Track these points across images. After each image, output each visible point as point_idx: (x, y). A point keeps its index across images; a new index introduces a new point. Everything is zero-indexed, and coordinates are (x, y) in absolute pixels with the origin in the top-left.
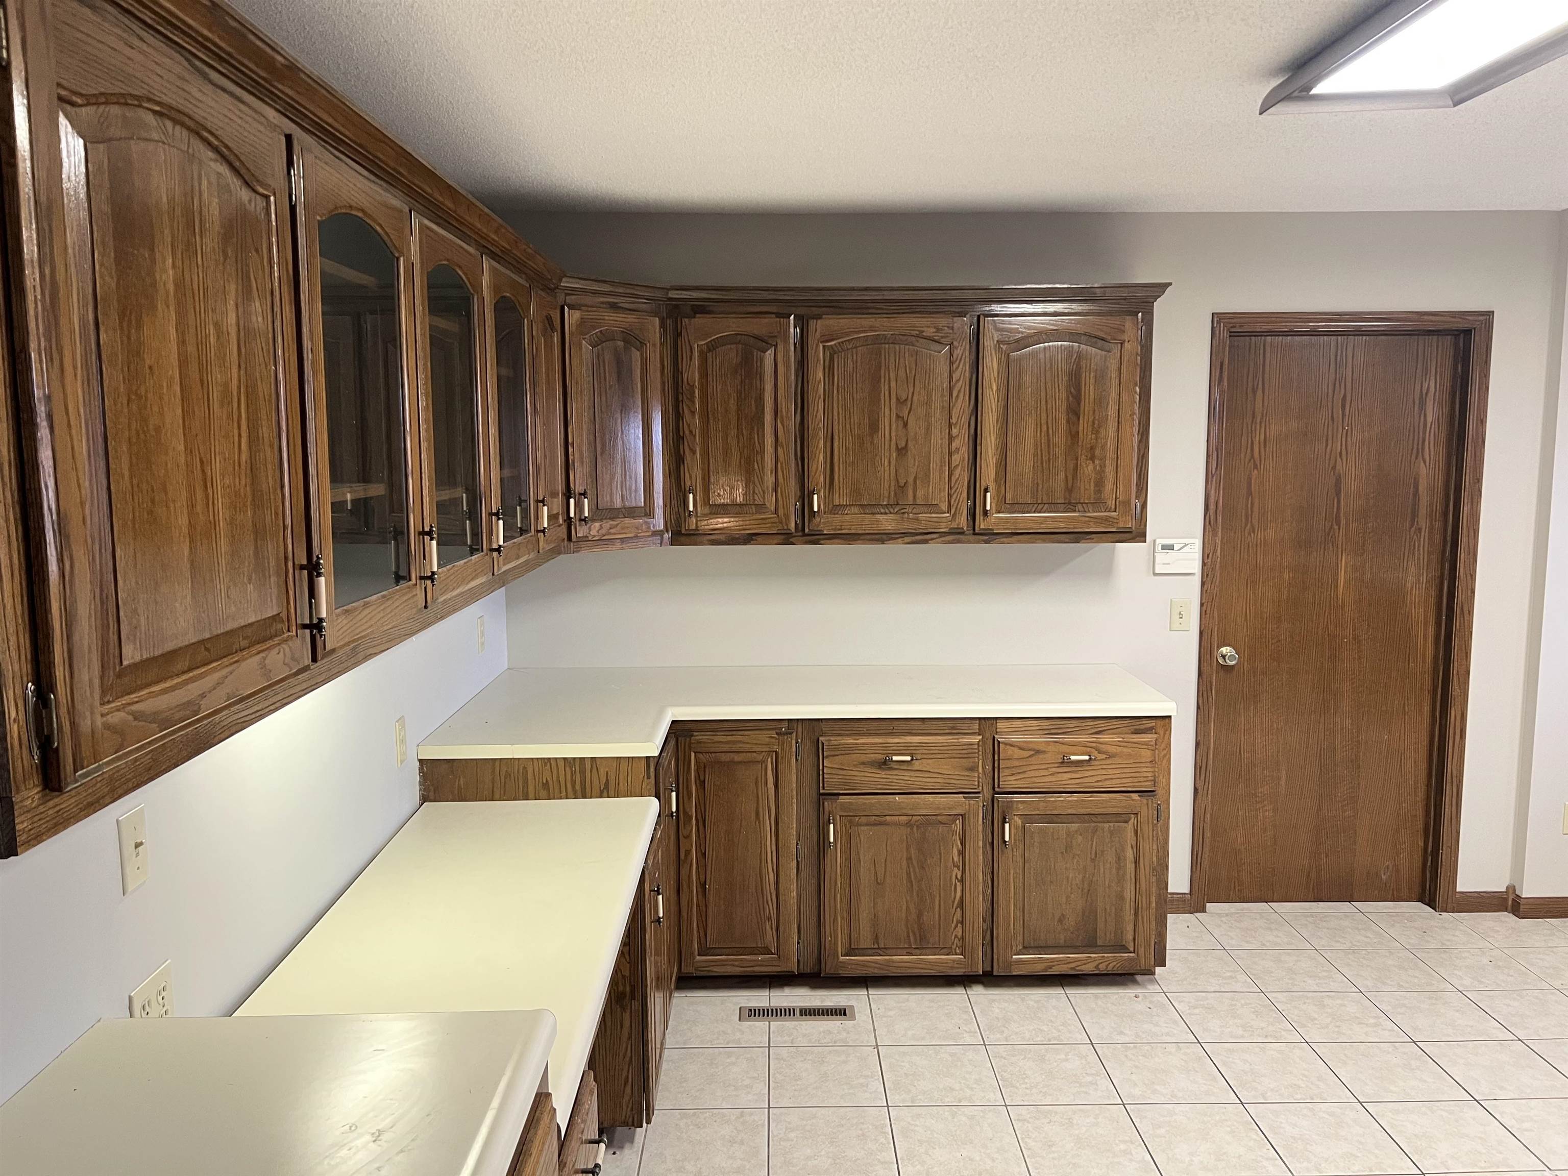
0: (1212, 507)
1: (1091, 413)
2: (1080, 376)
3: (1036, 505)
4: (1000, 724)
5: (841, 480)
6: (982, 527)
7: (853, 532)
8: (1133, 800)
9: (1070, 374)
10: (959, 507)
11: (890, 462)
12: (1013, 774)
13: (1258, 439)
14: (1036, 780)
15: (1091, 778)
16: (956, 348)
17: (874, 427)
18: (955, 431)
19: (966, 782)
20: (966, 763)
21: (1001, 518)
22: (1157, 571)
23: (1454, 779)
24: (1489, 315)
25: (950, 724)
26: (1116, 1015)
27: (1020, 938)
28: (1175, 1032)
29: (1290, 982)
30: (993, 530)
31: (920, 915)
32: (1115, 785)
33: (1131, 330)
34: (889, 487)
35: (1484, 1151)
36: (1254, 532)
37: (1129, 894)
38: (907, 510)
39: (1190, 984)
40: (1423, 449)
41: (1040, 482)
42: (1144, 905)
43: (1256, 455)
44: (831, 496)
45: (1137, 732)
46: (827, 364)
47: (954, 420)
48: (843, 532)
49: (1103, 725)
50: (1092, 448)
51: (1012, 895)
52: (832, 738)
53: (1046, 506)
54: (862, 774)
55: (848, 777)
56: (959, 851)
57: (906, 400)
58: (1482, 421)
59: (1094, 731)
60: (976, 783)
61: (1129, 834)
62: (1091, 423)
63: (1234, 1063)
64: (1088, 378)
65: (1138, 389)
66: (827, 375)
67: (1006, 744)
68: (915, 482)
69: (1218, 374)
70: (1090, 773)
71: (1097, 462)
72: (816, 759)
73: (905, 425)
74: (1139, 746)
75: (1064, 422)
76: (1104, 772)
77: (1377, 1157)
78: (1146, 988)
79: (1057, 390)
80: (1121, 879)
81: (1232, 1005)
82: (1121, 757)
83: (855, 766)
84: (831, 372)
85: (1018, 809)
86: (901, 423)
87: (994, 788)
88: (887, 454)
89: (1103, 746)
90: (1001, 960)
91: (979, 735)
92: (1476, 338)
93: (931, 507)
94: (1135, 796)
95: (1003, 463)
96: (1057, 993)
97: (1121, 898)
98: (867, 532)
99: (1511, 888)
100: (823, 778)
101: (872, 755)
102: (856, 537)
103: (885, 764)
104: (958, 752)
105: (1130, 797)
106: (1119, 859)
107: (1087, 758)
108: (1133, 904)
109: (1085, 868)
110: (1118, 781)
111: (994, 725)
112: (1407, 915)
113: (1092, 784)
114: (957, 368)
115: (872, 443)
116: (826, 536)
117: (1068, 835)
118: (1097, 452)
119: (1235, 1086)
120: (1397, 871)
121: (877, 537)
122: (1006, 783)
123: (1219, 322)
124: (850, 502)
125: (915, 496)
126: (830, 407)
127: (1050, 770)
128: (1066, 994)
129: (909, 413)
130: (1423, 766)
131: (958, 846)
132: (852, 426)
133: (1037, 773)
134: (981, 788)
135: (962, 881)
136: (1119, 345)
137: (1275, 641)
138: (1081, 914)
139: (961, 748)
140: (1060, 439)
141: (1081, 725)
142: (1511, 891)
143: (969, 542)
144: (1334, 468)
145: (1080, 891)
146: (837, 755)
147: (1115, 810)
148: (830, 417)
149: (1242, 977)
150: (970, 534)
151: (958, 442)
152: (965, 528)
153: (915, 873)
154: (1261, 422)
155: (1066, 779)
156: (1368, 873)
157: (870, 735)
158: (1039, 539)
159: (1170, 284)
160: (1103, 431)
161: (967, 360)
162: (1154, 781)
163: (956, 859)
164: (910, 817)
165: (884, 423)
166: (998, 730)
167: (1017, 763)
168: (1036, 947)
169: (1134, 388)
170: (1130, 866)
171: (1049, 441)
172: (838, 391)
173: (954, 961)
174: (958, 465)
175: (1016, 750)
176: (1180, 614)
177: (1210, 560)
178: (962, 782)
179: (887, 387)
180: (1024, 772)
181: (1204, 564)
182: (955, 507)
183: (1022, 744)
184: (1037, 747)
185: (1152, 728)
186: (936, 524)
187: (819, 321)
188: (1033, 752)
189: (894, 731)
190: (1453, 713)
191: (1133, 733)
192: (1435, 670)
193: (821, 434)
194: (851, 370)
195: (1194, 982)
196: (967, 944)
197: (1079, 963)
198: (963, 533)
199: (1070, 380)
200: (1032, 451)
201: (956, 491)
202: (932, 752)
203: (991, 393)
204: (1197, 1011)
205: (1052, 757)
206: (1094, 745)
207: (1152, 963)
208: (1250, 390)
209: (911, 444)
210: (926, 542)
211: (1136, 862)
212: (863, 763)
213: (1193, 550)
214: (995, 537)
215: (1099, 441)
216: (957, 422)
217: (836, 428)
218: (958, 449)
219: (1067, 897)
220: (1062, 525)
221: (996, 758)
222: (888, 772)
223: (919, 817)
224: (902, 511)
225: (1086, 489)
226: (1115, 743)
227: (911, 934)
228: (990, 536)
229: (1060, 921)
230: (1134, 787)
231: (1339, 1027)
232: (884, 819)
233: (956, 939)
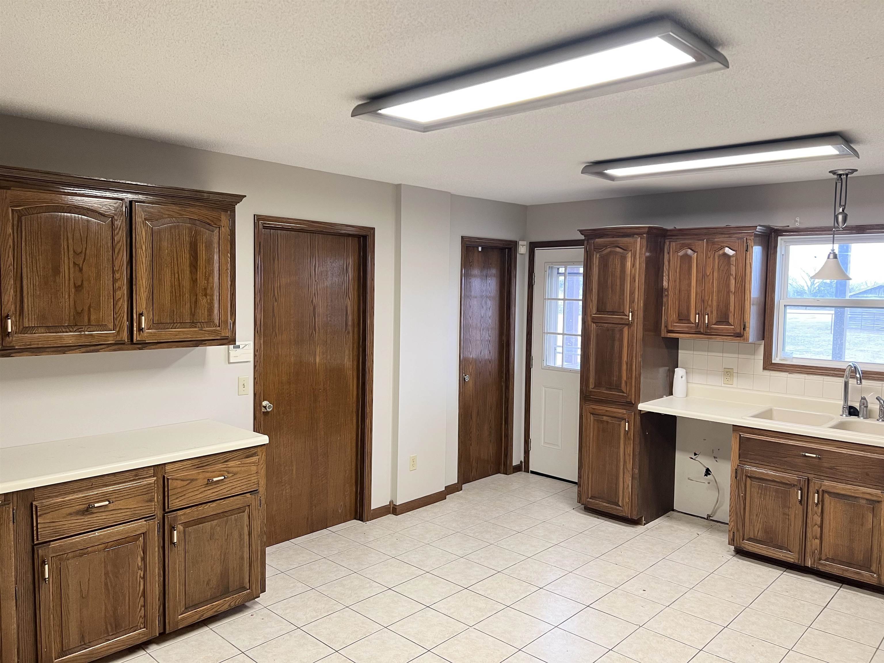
0: (258, 323)
1: (204, 268)
2: (197, 246)
3: (172, 324)
4: (168, 468)
5: (30, 308)
6: (138, 339)
7: (40, 346)
8: (248, 498)
9: (191, 243)
10: (121, 326)
11: (69, 296)
12: (177, 498)
13: (276, 286)
14: (192, 498)
15: (224, 490)
16: (117, 220)
17: (56, 271)
18: (117, 276)
19: (147, 510)
20: (146, 497)
21: (151, 333)
22: (231, 361)
23: (369, 453)
24: (373, 229)
25: (134, 473)
26: (247, 631)
27: (183, 603)
28: (284, 627)
29: (323, 579)
30: (145, 340)
31: (115, 610)
32: (238, 491)
33: (224, 220)
34: (70, 314)
35: (444, 629)
36: (276, 336)
37: (246, 556)
38: (83, 329)
39: (276, 597)
40: (348, 292)
41: (175, 310)
42: (255, 559)
43: (276, 294)
44: (21, 320)
45: (247, 457)
46: (15, 223)
47: (116, 268)
48: (32, 346)
49: (229, 456)
50: (205, 289)
51: (178, 576)
52: (43, 501)
53: (179, 324)
54: (70, 522)
55: (57, 527)
56: (142, 558)
57: (81, 253)
58: (373, 280)
59: (224, 460)
60: (154, 509)
61: (245, 519)
62: (204, 274)
63: (321, 632)
64: (201, 246)
65: (229, 255)
66: (15, 231)
67: (172, 479)
68: (89, 310)
69: (258, 249)
70: (224, 487)
71: (208, 297)
72: (30, 519)
73: (81, 270)
74: (250, 465)
75: (188, 272)
76: (231, 484)
77: (407, 651)
78: (255, 608)
79: (183, 252)
80: (242, 547)
81: (303, 601)
82: (240, 473)
83: (64, 517)
84: (19, 229)
85: (181, 520)
86: (77, 268)
87: (164, 509)
88: (67, 290)
89: (231, 469)
90: (171, 622)
91: (154, 477)
92: (369, 240)
93: (104, 327)
94: (248, 495)
95: (151, 297)
96: (205, 630)
97: (242, 558)
98: (52, 346)
99: (391, 502)
100: (37, 532)
101: (77, 507)
102: (42, 350)
103: (88, 510)
104: (141, 491)
105: (245, 496)
106: (241, 535)
107: (223, 478)
108: (248, 560)
109: (222, 546)
110: (239, 488)
111: (164, 469)
112: (353, 527)
113: (224, 494)
114: (118, 234)
115: (55, 281)
116: (18, 350)
117: (211, 528)
118: (208, 291)
119: (328, 644)
120: (345, 506)
121: (59, 349)
122: (173, 505)
123: (258, 220)
124: (37, 324)
125: (89, 320)
126: (19, 254)
127: (200, 490)
128: (211, 629)
129: (84, 261)
130: (354, 450)
131: (140, 554)
132: (38, 269)
133: (192, 494)
134: (156, 512)
135: (144, 578)
136: (218, 229)
137: (288, 395)
138: (219, 576)
139: (143, 488)
140: (186, 283)
141: (217, 458)
142: (391, 503)
143: (128, 350)
144: (312, 301)
145: (219, 561)
146: (49, 513)
147: (238, 506)
148: (19, 263)
149: (300, 585)
150: (129, 344)
151: (120, 283)
152: (126, 340)
153: (111, 582)
154: (278, 276)
155: (210, 494)
156: (333, 511)
157: (74, 492)
158: (174, 345)
159: (245, 196)
160: (211, 279)
161: (124, 229)
162: (258, 484)
163: (140, 564)
164: (107, 544)
165: (65, 268)
166: (166, 471)
167: (180, 490)
168: (194, 605)
169: (227, 255)
170: (246, 538)
171: (179, 284)
172: (26, 244)
173: (139, 634)
174: (120, 298)
175: (179, 482)
176: (244, 385)
177: (258, 353)
178: (144, 511)
179: (66, 243)
180: (184, 495)
181: (255, 355)
182: (119, 326)
183: (183, 477)
184: (192, 477)
185: (255, 453)
186: (106, 338)
187: (9, 191)
188: (190, 481)
189: (93, 486)
190: (367, 421)
191: (245, 458)
192: (358, 401)
193: (11, 274)
194: (36, 229)
195: (277, 595)
196: (148, 619)
197: (218, 607)
198: (124, 344)
199: (191, 247)
200: (169, 290)
201: (119, 315)
202: (122, 495)
203: (142, 252)
204: (288, 611)
205: (202, 481)
206: (225, 469)
207: (260, 592)
208: (271, 258)
209: (85, 284)
210: (97, 351)
211: (250, 534)
212: (70, 514)
213: (249, 348)
214: (146, 345)
215: (209, 284)
216: (119, 270)
217: (24, 270)
218: (120, 288)
219: (212, 568)
220: (189, 336)
221: (166, 489)
222: (89, 516)
223: (113, 543)
224: (80, 330)
225: (202, 314)
226: (237, 466)
227: (109, 626)
228: (143, 345)
229: (208, 584)
230: (248, 490)
231: (356, 594)
232: (86, 550)
233: (141, 619)
